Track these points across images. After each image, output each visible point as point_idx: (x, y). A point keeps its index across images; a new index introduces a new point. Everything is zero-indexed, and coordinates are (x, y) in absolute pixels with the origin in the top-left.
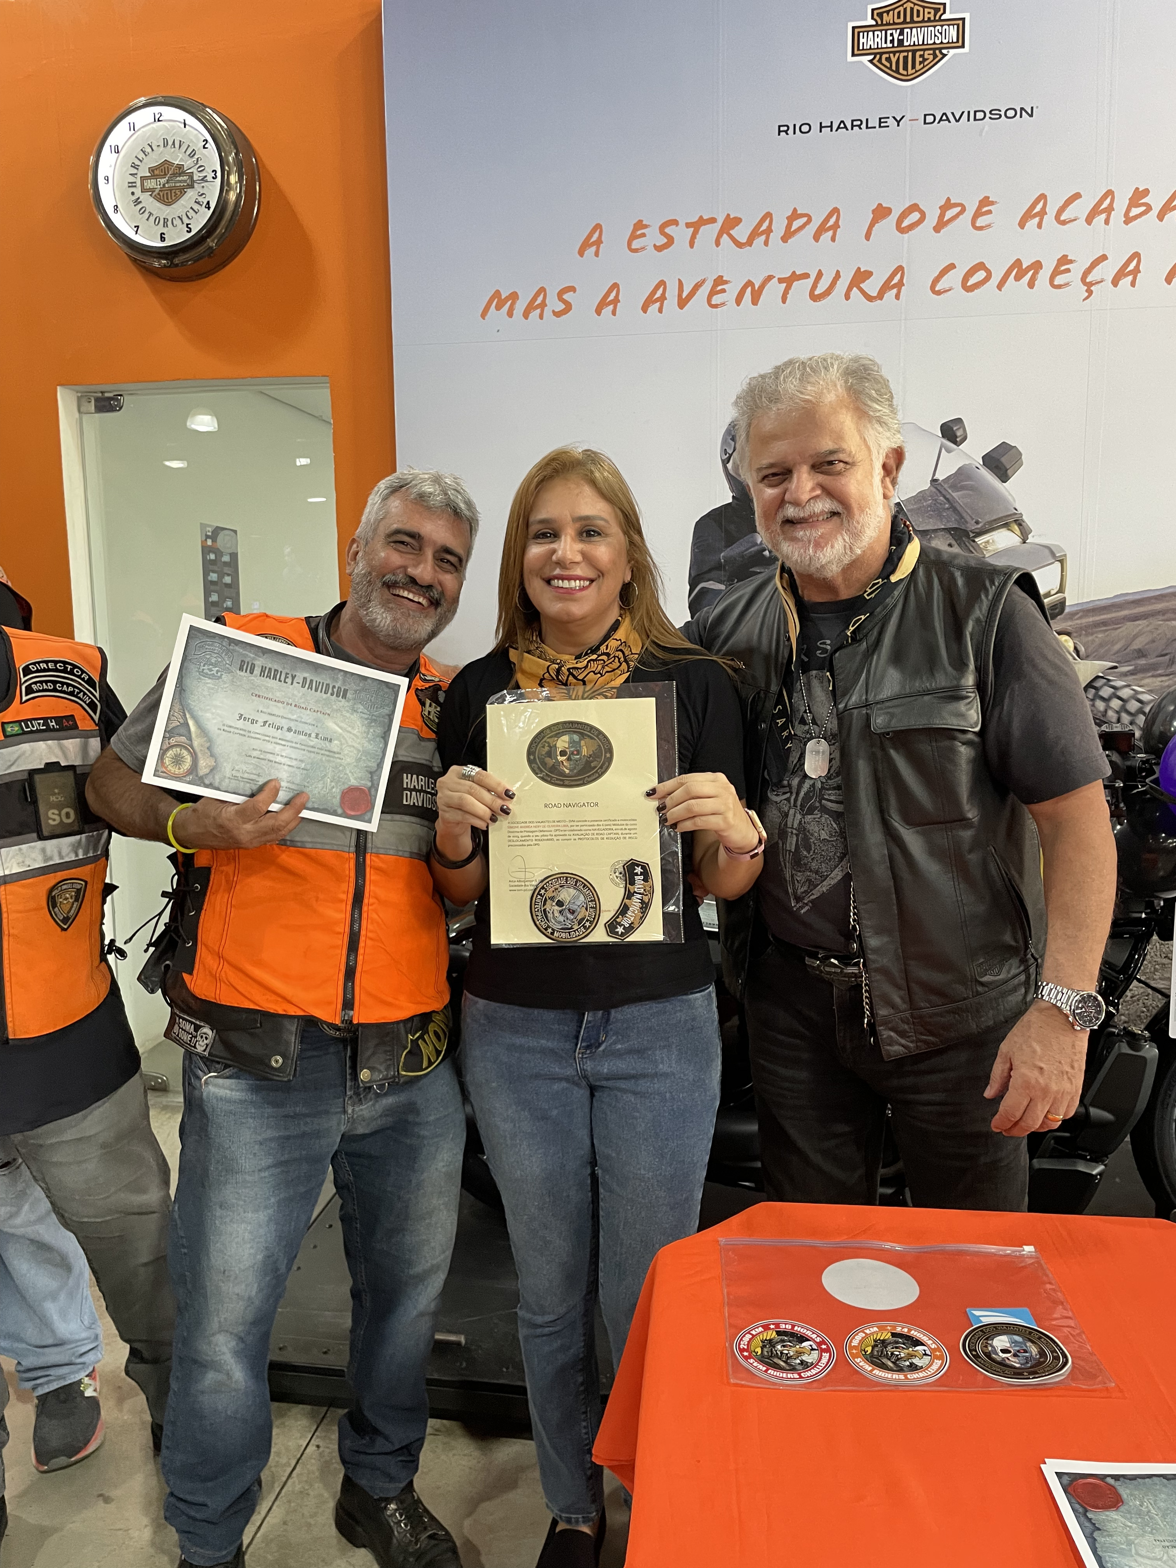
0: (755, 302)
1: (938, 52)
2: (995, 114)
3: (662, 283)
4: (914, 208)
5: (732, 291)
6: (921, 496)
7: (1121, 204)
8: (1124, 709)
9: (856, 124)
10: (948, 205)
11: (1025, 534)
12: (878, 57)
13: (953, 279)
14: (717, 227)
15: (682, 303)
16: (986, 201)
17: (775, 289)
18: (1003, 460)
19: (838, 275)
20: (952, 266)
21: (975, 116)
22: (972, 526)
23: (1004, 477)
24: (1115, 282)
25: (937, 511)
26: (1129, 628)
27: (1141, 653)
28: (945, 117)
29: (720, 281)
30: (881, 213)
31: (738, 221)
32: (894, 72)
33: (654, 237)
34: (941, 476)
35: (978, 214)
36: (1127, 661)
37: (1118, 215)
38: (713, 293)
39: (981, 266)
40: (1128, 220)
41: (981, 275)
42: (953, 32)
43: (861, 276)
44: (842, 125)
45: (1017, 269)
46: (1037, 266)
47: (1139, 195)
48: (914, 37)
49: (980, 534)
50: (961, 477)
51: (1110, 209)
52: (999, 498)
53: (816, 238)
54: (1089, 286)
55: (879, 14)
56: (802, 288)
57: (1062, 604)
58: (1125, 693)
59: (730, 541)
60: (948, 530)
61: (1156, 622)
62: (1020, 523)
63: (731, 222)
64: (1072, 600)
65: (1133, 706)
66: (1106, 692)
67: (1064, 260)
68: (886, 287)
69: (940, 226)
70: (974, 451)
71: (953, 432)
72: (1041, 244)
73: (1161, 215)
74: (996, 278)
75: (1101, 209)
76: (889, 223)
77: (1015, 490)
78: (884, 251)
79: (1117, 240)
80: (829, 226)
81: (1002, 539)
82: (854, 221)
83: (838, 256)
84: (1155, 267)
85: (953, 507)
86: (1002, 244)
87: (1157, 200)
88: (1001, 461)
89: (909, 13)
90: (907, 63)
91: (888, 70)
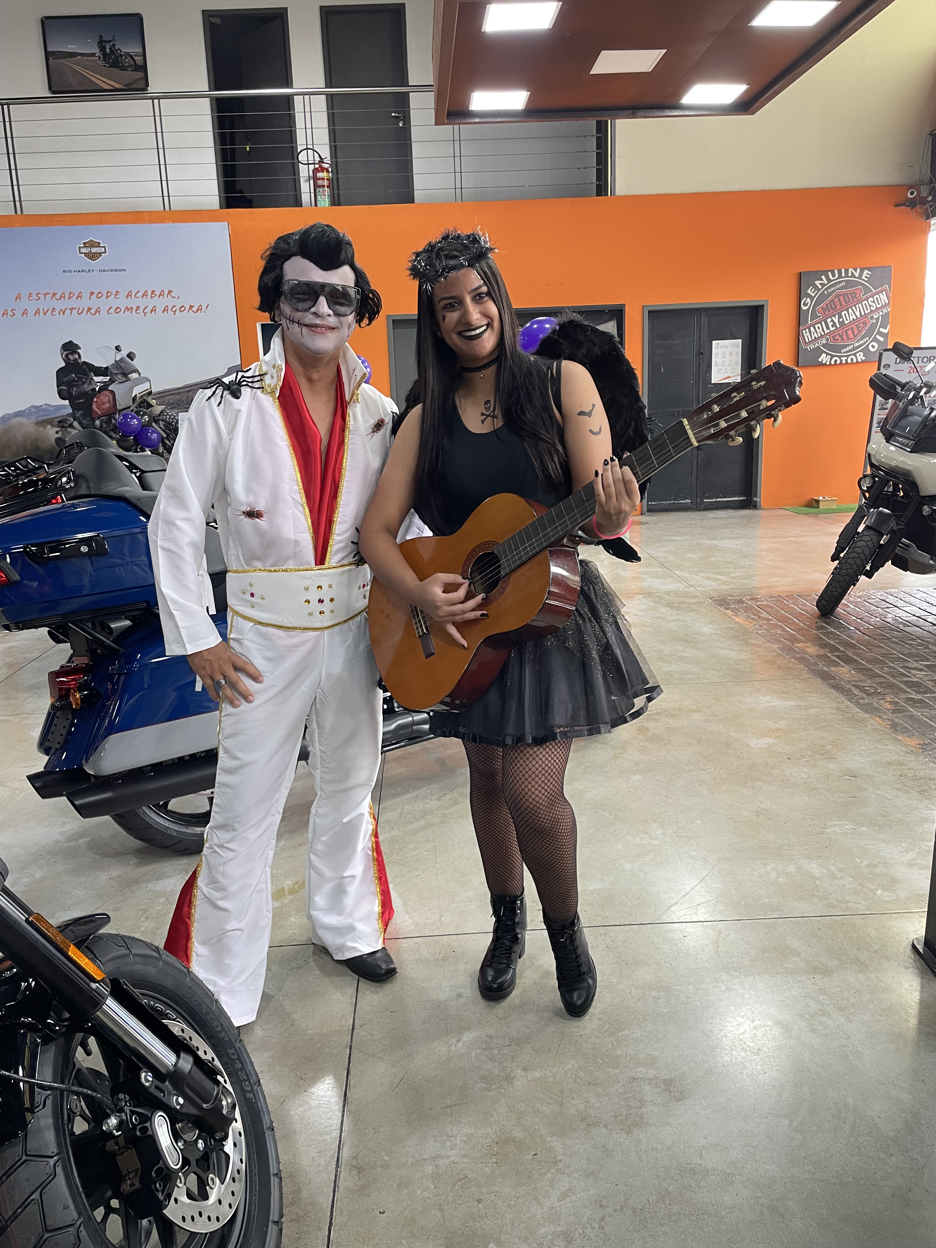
0: (64, 314)
1: (100, 254)
2: (116, 270)
3: (38, 309)
4: (100, 293)
5: (57, 312)
6: (113, 365)
7: (149, 294)
8: (170, 418)
9: (83, 271)
10: (108, 292)
11: (140, 374)
12: (86, 254)
13: (112, 311)
14: (51, 295)
15: (45, 314)
16: (117, 292)
17: (68, 311)
19: (83, 309)
20: (111, 308)
21: (112, 271)
22: (126, 372)
23: (132, 360)
24: (151, 313)
25: (117, 368)
26: (168, 397)
27: (172, 404)
28: (104, 271)
29: (53, 309)
30: (92, 293)
31: (56, 294)
32: (90, 259)
33: (34, 297)
34: (117, 360)
35: (116, 295)
36: (168, 406)
37: (149, 296)
38: (52, 312)
39: (118, 308)
40: (152, 298)
41: (119, 310)
42: (103, 250)
43: (89, 309)
44: (79, 271)
45: (127, 309)
46: (132, 308)
47: (153, 292)
48: (94, 250)
49: (129, 374)
50: (122, 360)
51: (147, 295)
52: (132, 365)
53: (77, 299)
54: (145, 313)
55: (84, 244)
56: (75, 311)
57: (151, 391)
58: (169, 414)
59: (66, 376)
60: (121, 373)
61: (174, 396)
62: (138, 371)
63: (54, 294)
64: (154, 390)
65: (172, 417)
66: (165, 414)
67: (138, 307)
68: (96, 312)
69: (107, 297)
70: (124, 353)
71: (118, 348)
72: (132, 303)
73: (159, 297)
74: (123, 311)
75: (145, 295)
76: (94, 296)
77: (135, 363)
78: (94, 303)
79: (150, 302)
80: (79, 296)
81: (134, 376)
82: (86, 295)
83: (83, 304)
84: (160, 309)
85: (121, 367)
86: (123, 302)
87: (158, 293)
88: (131, 356)
89: (92, 244)
90: (93, 256)
91: (89, 258)
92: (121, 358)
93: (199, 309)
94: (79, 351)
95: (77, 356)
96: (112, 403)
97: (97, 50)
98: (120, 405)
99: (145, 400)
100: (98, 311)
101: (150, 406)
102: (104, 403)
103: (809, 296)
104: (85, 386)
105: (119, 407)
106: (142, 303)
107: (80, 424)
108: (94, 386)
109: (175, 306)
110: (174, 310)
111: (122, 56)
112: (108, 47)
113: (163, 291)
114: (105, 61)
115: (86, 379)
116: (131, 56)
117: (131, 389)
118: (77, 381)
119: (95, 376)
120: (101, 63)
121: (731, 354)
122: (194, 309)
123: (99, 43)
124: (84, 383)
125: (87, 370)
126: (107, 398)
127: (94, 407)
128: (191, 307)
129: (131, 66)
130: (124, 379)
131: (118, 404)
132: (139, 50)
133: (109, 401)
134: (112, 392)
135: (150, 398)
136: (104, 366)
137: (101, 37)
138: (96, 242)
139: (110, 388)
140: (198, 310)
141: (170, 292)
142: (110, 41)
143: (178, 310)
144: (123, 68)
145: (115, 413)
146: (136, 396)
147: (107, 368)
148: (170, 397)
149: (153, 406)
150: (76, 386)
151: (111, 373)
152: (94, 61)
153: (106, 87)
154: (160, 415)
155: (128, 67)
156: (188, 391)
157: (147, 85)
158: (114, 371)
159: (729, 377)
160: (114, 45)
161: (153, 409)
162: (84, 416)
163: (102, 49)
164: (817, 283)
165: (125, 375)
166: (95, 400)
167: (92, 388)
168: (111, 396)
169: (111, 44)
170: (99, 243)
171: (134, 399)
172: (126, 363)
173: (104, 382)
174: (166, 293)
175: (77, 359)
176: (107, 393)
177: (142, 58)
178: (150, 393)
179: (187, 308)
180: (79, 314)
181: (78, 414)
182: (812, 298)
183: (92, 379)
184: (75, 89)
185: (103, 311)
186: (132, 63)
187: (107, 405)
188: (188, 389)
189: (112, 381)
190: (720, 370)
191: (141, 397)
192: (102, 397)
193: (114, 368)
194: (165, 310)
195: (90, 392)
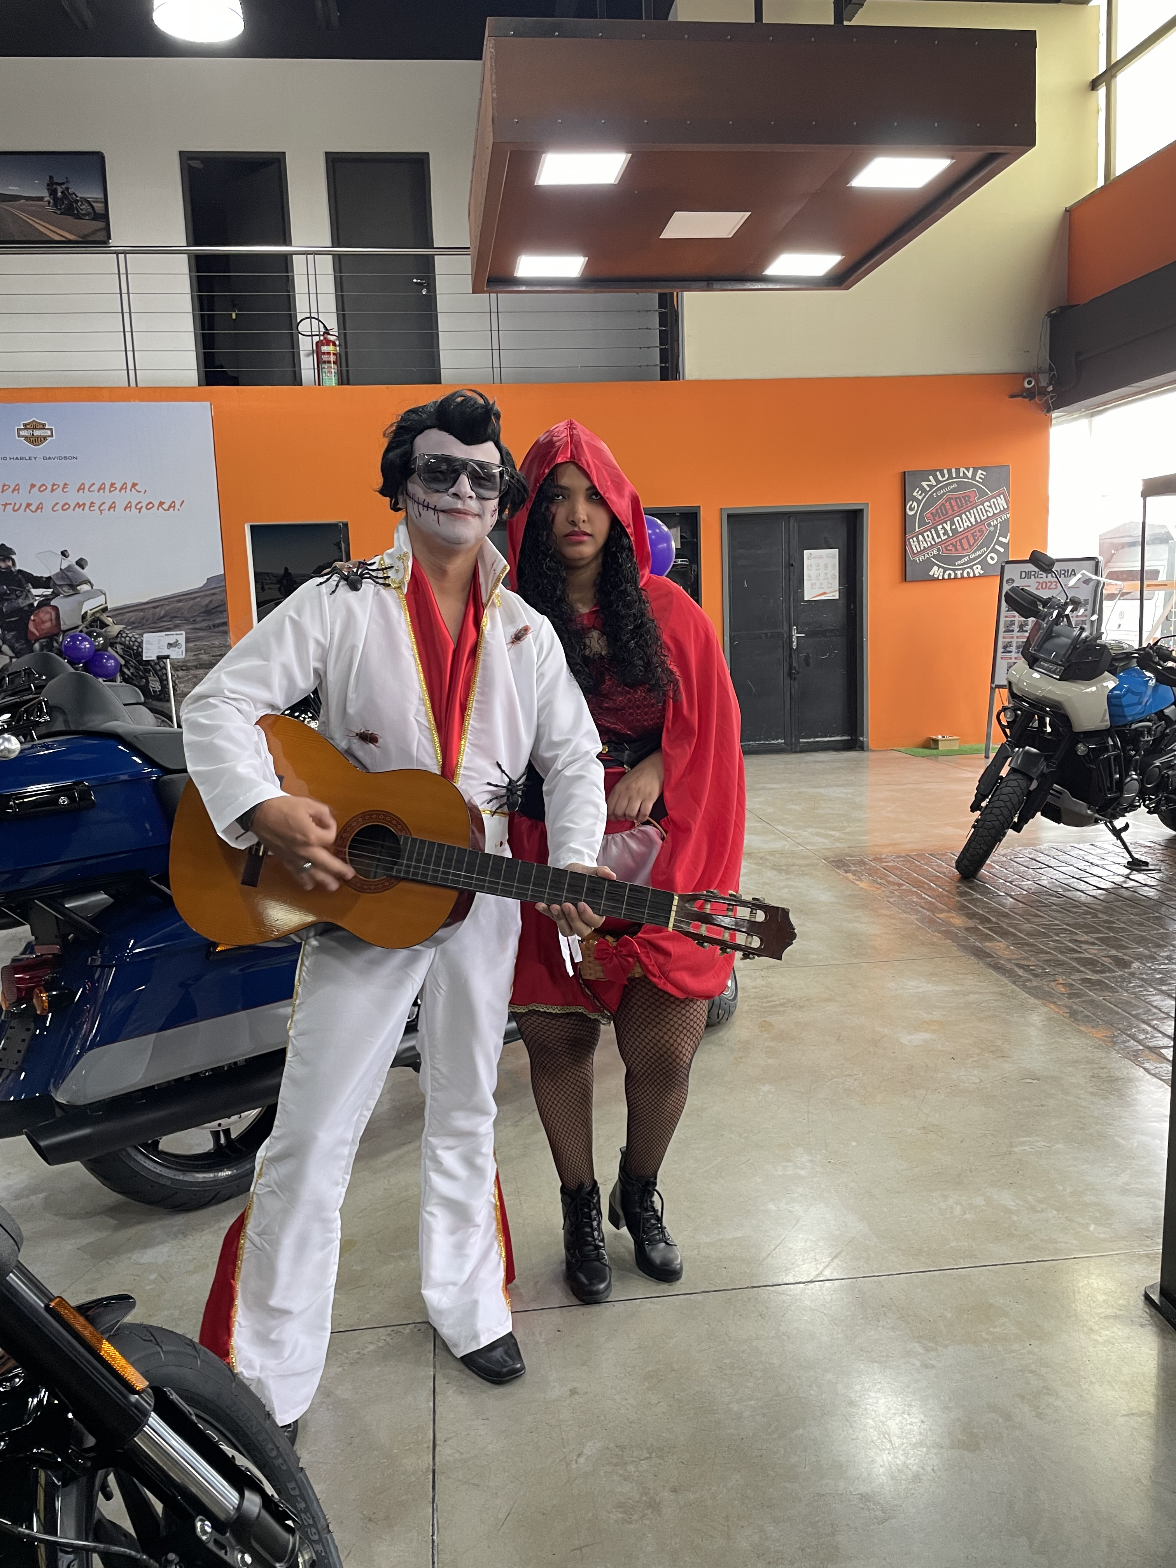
1: (45, 438)
2: (65, 458)
4: (43, 485)
6: (57, 574)
7: (108, 487)
8: (130, 640)
9: (22, 458)
10: (54, 485)
11: (92, 586)
12: (26, 438)
13: (59, 507)
16: (66, 484)
18: (83, 563)
19: (21, 505)
20: (57, 503)
21: (60, 458)
22: (75, 583)
23: (83, 568)
24: (109, 510)
25: (63, 578)
26: (128, 615)
27: (133, 623)
28: (50, 458)
30: (33, 486)
32: (32, 443)
34: (63, 568)
35: (64, 488)
36: (128, 625)
37: (107, 490)
39: (66, 504)
40: (110, 492)
41: (67, 506)
42: (49, 433)
43: (28, 505)
44: (17, 458)
45: (78, 505)
46: (84, 504)
47: (112, 485)
48: (37, 433)
49: (78, 585)
50: (69, 568)
51: (104, 488)
52: (83, 575)
53: (13, 492)
54: (101, 511)
55: (25, 425)
56: (10, 508)
57: (106, 607)
58: (130, 635)
60: (68, 585)
61: (136, 613)
62: (90, 583)
64: (110, 607)
65: (133, 639)
66: (124, 635)
67: (92, 503)
68: (37, 508)
69: (52, 491)
70: (72, 560)
71: (64, 554)
72: (85, 498)
73: (120, 491)
74: (72, 507)
75: (101, 488)
76: (36, 489)
77: (87, 572)
78: (35, 497)
79: (108, 497)
80: (17, 489)
81: (85, 587)
82: (25, 488)
83: (21, 498)
84: (120, 506)
85: (68, 577)
86: (73, 497)
87: (118, 486)
88: (81, 563)
89: (35, 426)
90: (36, 441)
91: (30, 442)
92: (69, 566)
93: (172, 506)
94: (13, 557)
95: (10, 563)
96: (54, 621)
97: (45, 194)
98: (65, 624)
99: (98, 619)
100: (40, 507)
101: (104, 625)
102: (43, 622)
103: (915, 499)
104: (20, 600)
105: (63, 627)
106: (97, 498)
107: (12, 648)
108: (32, 601)
109: (140, 502)
110: (139, 506)
111: (78, 201)
112: (59, 190)
113: (125, 483)
114: (56, 207)
115: (22, 592)
116: (89, 202)
117: (81, 604)
118: (9, 595)
119: (34, 588)
120: (50, 209)
121: (826, 566)
122: (166, 506)
123: (48, 185)
124: (18, 597)
125: (23, 581)
126: (48, 616)
127: (31, 627)
128: (161, 504)
129: (89, 214)
130: (71, 592)
131: (62, 622)
132: (100, 196)
133: (51, 620)
134: (56, 609)
135: (105, 615)
136: (47, 576)
137: (51, 177)
138: (40, 424)
139: (53, 603)
140: (170, 507)
141: (134, 485)
142: (63, 184)
143: (144, 508)
144: (79, 216)
145: (57, 635)
146: (86, 613)
147: (50, 578)
148: (132, 614)
149: (108, 625)
150: (7, 600)
151: (55, 584)
152: (44, 206)
153: (57, 238)
154: (117, 637)
155: (85, 215)
156: (155, 607)
157: (109, 238)
158: (58, 583)
159: (824, 593)
160: (67, 189)
161: (109, 629)
162: (17, 638)
163: (53, 193)
164: (924, 484)
165: (73, 586)
166: (32, 618)
167: (28, 602)
168: (53, 613)
169: (64, 186)
170: (44, 425)
171: (84, 617)
172: (75, 572)
173: (45, 596)
174: (129, 486)
175: (9, 567)
176: (48, 609)
177: (102, 205)
178: (105, 610)
179: (156, 505)
180: (14, 510)
181: (9, 636)
182: (919, 502)
183: (29, 591)
184: (16, 239)
185: (47, 507)
186: (91, 210)
187: (48, 624)
188: (155, 604)
189: (55, 595)
190: (813, 585)
191: (93, 614)
192: (41, 615)
193: (58, 578)
194: (128, 507)
195: (27, 608)
